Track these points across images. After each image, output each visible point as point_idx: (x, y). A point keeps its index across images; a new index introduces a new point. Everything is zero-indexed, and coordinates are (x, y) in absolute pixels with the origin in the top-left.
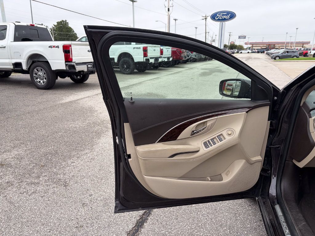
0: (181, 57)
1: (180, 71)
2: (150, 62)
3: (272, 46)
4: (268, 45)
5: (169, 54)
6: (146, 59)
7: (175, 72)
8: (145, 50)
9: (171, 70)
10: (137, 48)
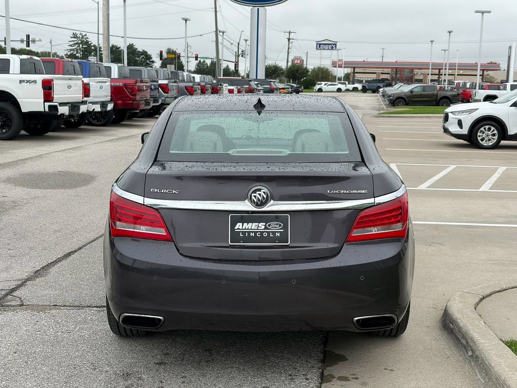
0: (134, 102)
1: (133, 136)
2: (59, 114)
3: (406, 74)
4: (395, 70)
5: (106, 94)
6: (50, 107)
7: (121, 136)
8: (47, 86)
9: (113, 132)
10: (28, 81)
